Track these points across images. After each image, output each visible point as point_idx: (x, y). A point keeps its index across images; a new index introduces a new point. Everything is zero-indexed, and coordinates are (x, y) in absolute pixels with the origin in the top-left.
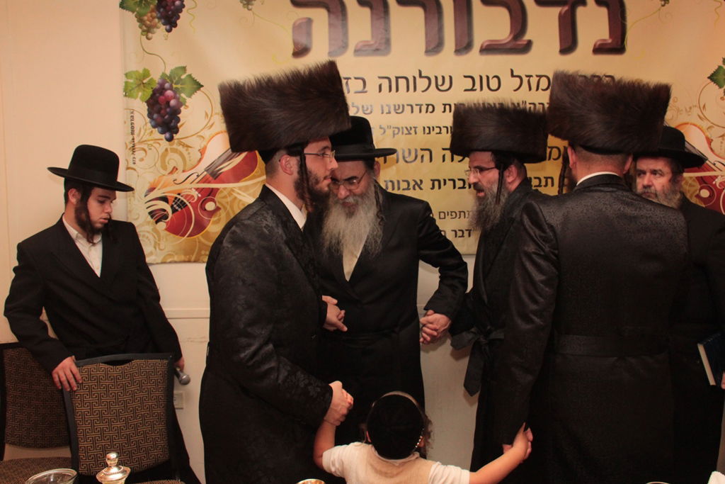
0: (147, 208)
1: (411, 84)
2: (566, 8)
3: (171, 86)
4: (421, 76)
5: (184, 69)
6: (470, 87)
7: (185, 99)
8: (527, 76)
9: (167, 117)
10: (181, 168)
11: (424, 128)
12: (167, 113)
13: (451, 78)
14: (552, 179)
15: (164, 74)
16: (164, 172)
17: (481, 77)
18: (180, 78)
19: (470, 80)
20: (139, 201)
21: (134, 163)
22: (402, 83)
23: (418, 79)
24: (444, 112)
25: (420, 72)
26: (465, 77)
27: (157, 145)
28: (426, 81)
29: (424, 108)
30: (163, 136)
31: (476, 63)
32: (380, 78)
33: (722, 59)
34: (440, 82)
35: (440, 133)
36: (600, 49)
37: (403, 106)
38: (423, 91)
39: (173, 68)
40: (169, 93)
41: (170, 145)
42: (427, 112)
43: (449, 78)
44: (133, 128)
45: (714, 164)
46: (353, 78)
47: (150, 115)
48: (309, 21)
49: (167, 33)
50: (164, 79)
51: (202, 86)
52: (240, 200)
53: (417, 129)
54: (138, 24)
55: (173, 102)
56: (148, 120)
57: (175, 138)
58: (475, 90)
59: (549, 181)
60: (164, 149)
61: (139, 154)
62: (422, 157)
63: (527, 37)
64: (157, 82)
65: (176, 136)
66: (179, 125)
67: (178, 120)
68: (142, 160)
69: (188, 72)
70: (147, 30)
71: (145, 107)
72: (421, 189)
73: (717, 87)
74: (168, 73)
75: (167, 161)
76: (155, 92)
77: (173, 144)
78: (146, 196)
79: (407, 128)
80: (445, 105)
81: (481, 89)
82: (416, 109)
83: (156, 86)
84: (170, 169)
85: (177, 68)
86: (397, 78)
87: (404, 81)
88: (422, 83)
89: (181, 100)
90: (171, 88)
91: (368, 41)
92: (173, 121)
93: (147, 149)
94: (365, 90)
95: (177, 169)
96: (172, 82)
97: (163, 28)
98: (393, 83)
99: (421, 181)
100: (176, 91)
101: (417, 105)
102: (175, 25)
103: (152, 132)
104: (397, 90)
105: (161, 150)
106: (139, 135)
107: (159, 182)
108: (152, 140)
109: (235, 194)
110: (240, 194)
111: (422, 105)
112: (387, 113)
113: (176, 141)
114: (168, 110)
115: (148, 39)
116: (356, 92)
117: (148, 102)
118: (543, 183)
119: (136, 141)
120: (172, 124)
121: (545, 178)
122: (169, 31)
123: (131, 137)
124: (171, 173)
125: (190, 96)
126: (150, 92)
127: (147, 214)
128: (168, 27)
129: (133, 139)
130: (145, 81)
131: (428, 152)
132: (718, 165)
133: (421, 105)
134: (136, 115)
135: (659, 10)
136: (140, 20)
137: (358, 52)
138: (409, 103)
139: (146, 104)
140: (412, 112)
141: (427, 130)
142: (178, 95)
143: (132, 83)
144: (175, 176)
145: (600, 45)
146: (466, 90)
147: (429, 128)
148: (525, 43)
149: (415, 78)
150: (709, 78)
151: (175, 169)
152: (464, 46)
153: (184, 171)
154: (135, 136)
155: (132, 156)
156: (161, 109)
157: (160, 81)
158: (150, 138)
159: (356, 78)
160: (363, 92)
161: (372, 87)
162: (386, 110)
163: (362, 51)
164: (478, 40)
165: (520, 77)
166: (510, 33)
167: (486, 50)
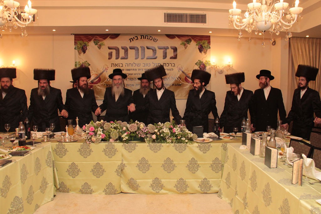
1: (132, 65)
2: (164, 50)
4: (134, 63)
5: (87, 61)
8: (156, 64)
13: (140, 64)
17: (146, 64)
18: (86, 63)
22: (130, 65)
23: (133, 64)
24: (139, 70)
26: (143, 64)
31: (145, 61)
32: (126, 64)
33: (198, 60)
34: (138, 65)
35: (138, 75)
36: (171, 58)
37: (130, 69)
42: (135, 71)
48: (112, 52)
50: (83, 63)
53: (133, 74)
63: (156, 55)
69: (88, 62)
70: (80, 54)
72: (133, 86)
73: (197, 66)
74: (84, 62)
79: (131, 74)
81: (146, 66)
82: (133, 70)
83: (81, 65)
86: (129, 64)
88: (134, 65)
90: (84, 65)
91: (123, 56)
98: (128, 65)
122: (84, 54)
133: (134, 69)
135: (184, 50)
136: (78, 52)
137: (121, 59)
141: (135, 74)
143: (76, 64)
146: (143, 66)
148: (156, 57)
150: (195, 64)
152: (143, 58)
159: (121, 64)
160: (122, 66)
161: (124, 65)
162: (127, 70)
163: (122, 58)
164: (146, 57)
165: (154, 64)
166: (153, 55)
167: (147, 59)
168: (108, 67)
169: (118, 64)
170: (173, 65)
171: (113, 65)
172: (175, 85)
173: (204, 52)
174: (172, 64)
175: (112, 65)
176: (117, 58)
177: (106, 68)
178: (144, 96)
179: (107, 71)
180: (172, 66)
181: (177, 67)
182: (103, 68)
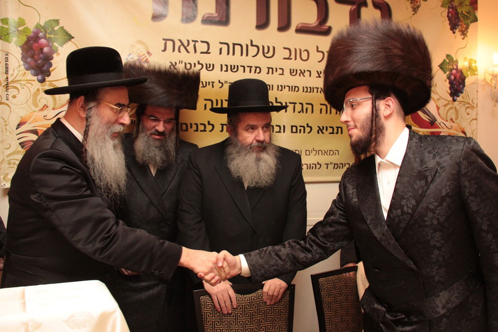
0: (18, 139)
1: (244, 50)
2: (354, 7)
3: (45, 35)
4: (252, 45)
5: (57, 22)
6: (288, 56)
7: (57, 48)
9: (39, 62)
10: (51, 106)
12: (41, 58)
13: (274, 48)
14: (341, 128)
15: (38, 24)
16: (34, 109)
17: (296, 50)
18: (53, 29)
19: (288, 51)
20: (10, 133)
21: (7, 99)
22: (238, 48)
23: (250, 47)
24: (268, 73)
25: (252, 41)
26: (285, 48)
27: (29, 85)
28: (256, 49)
29: (253, 69)
30: (35, 78)
31: (292, 39)
32: (221, 43)
33: (446, 55)
34: (266, 51)
37: (238, 66)
38: (253, 57)
39: (47, 19)
40: (43, 41)
41: (41, 86)
42: (255, 72)
43: (272, 48)
44: (7, 68)
45: (440, 124)
46: (200, 42)
47: (24, 58)
50: (38, 28)
51: (73, 38)
55: (46, 50)
56: (22, 63)
57: (46, 80)
58: (291, 59)
59: (340, 129)
60: (36, 89)
61: (12, 92)
63: (328, 24)
64: (32, 30)
65: (47, 79)
66: (51, 69)
67: (51, 65)
68: (14, 97)
69: (61, 25)
71: (19, 51)
73: (443, 73)
74: (42, 23)
75: (38, 100)
76: (29, 39)
77: (45, 86)
78: (17, 128)
80: (269, 68)
81: (296, 59)
82: (247, 69)
83: (31, 34)
84: (41, 106)
85: (50, 21)
86: (234, 45)
88: (253, 51)
89: (53, 48)
90: (45, 37)
91: (212, 14)
92: (46, 66)
93: (20, 88)
94: (209, 51)
95: (47, 107)
96: (46, 32)
98: (231, 48)
100: (49, 40)
101: (248, 67)
103: (25, 73)
104: (234, 54)
105: (33, 89)
106: (12, 75)
107: (30, 117)
108: (25, 80)
111: (252, 67)
112: (225, 71)
113: (47, 83)
114: (41, 56)
116: (202, 53)
117: (22, 47)
118: (335, 131)
119: (10, 80)
120: (45, 68)
121: (337, 127)
123: (5, 76)
124: (42, 110)
125: (62, 45)
126: (25, 39)
127: (18, 144)
129: (7, 78)
130: (20, 29)
132: (442, 124)
134: (10, 57)
135: (411, 17)
137: (204, 21)
138: (242, 65)
139: (20, 49)
140: (244, 72)
142: (51, 44)
143: (7, 29)
144: (45, 112)
146: (284, 59)
148: (327, 28)
149: (247, 46)
150: (439, 66)
151: (45, 107)
152: (284, 27)
153: (53, 109)
154: (9, 76)
155: (6, 93)
156: (35, 54)
157: (35, 30)
158: (23, 78)
159: (202, 42)
160: (207, 53)
161: (214, 49)
162: (224, 68)
163: (207, 21)
165: (322, 52)
166: (317, 19)
167: (299, 30)
168: (149, 53)
169: (192, 44)
171: (169, 44)
173: (461, 31)
175: (166, 43)
176: (188, 18)
177: (139, 56)
182: (130, 54)
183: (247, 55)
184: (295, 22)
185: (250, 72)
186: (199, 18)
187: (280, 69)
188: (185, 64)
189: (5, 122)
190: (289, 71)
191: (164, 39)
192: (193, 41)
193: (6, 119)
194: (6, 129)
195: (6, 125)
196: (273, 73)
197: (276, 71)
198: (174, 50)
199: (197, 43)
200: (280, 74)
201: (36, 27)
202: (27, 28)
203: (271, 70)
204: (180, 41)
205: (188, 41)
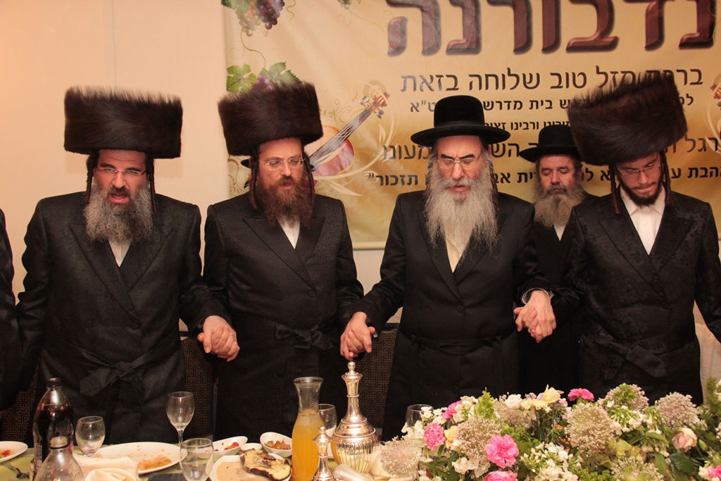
1: (500, 82)
2: (654, 3)
4: (509, 74)
5: (284, 65)
6: (557, 84)
8: (612, 73)
11: (512, 124)
13: (538, 75)
15: (264, 69)
17: (567, 74)
18: (279, 73)
19: (557, 77)
20: (238, 191)
22: (492, 80)
23: (507, 77)
24: (532, 108)
25: (509, 70)
26: (552, 74)
28: (515, 78)
29: (512, 105)
31: (562, 60)
32: (471, 76)
34: (528, 80)
35: (527, 129)
36: (687, 44)
37: (492, 102)
38: (511, 89)
39: (273, 64)
42: (515, 108)
43: (536, 75)
46: (445, 76)
48: (403, 21)
49: (266, 30)
50: (264, 74)
52: (337, 192)
53: (505, 125)
54: (239, 20)
58: (562, 87)
62: (510, 151)
63: (613, 34)
64: (257, 77)
69: (287, 69)
70: (248, 27)
72: (508, 182)
74: (268, 69)
78: (245, 186)
79: (495, 124)
80: (532, 102)
81: (567, 86)
82: (505, 106)
83: (256, 82)
85: (276, 65)
86: (487, 76)
87: (494, 78)
88: (511, 81)
91: (458, 40)
94: (456, 87)
96: (271, 78)
97: (263, 24)
98: (483, 80)
99: (509, 175)
101: (505, 102)
102: (275, 23)
104: (487, 88)
109: (332, 186)
110: (337, 187)
111: (510, 102)
115: (249, 35)
116: (448, 90)
122: (269, 28)
128: (268, 24)
130: (245, 77)
131: (515, 147)
136: (241, 17)
137: (449, 52)
138: (498, 100)
140: (501, 108)
141: (515, 126)
143: (233, 78)
145: (687, 39)
146: (552, 87)
147: (517, 124)
148: (611, 40)
149: (504, 76)
152: (551, 45)
157: (260, 76)
159: (448, 76)
160: (454, 89)
161: (463, 85)
163: (453, 50)
164: (566, 39)
165: (605, 74)
166: (597, 30)
167: (573, 48)
168: (386, 95)
169: (436, 80)
170: (693, 77)
171: (410, 82)
172: (702, 172)
174: (689, 73)
175: (405, 82)
176: (430, 48)
177: (375, 99)
178: (560, 233)
179: (381, 113)
180: (689, 81)
181: (714, 87)
182: (365, 97)
183: (504, 88)
184: (566, 37)
185: (509, 108)
186: (444, 47)
187: (547, 101)
188: (429, 103)
189: (233, 180)
190: (559, 102)
191: (403, 77)
192: (437, 76)
193: (234, 177)
194: (234, 188)
195: (234, 184)
196: (537, 108)
197: (542, 104)
198: (415, 89)
199: (442, 78)
200: (547, 108)
201: (262, 73)
202: (252, 74)
203: (535, 104)
204: (421, 77)
205: (432, 77)
